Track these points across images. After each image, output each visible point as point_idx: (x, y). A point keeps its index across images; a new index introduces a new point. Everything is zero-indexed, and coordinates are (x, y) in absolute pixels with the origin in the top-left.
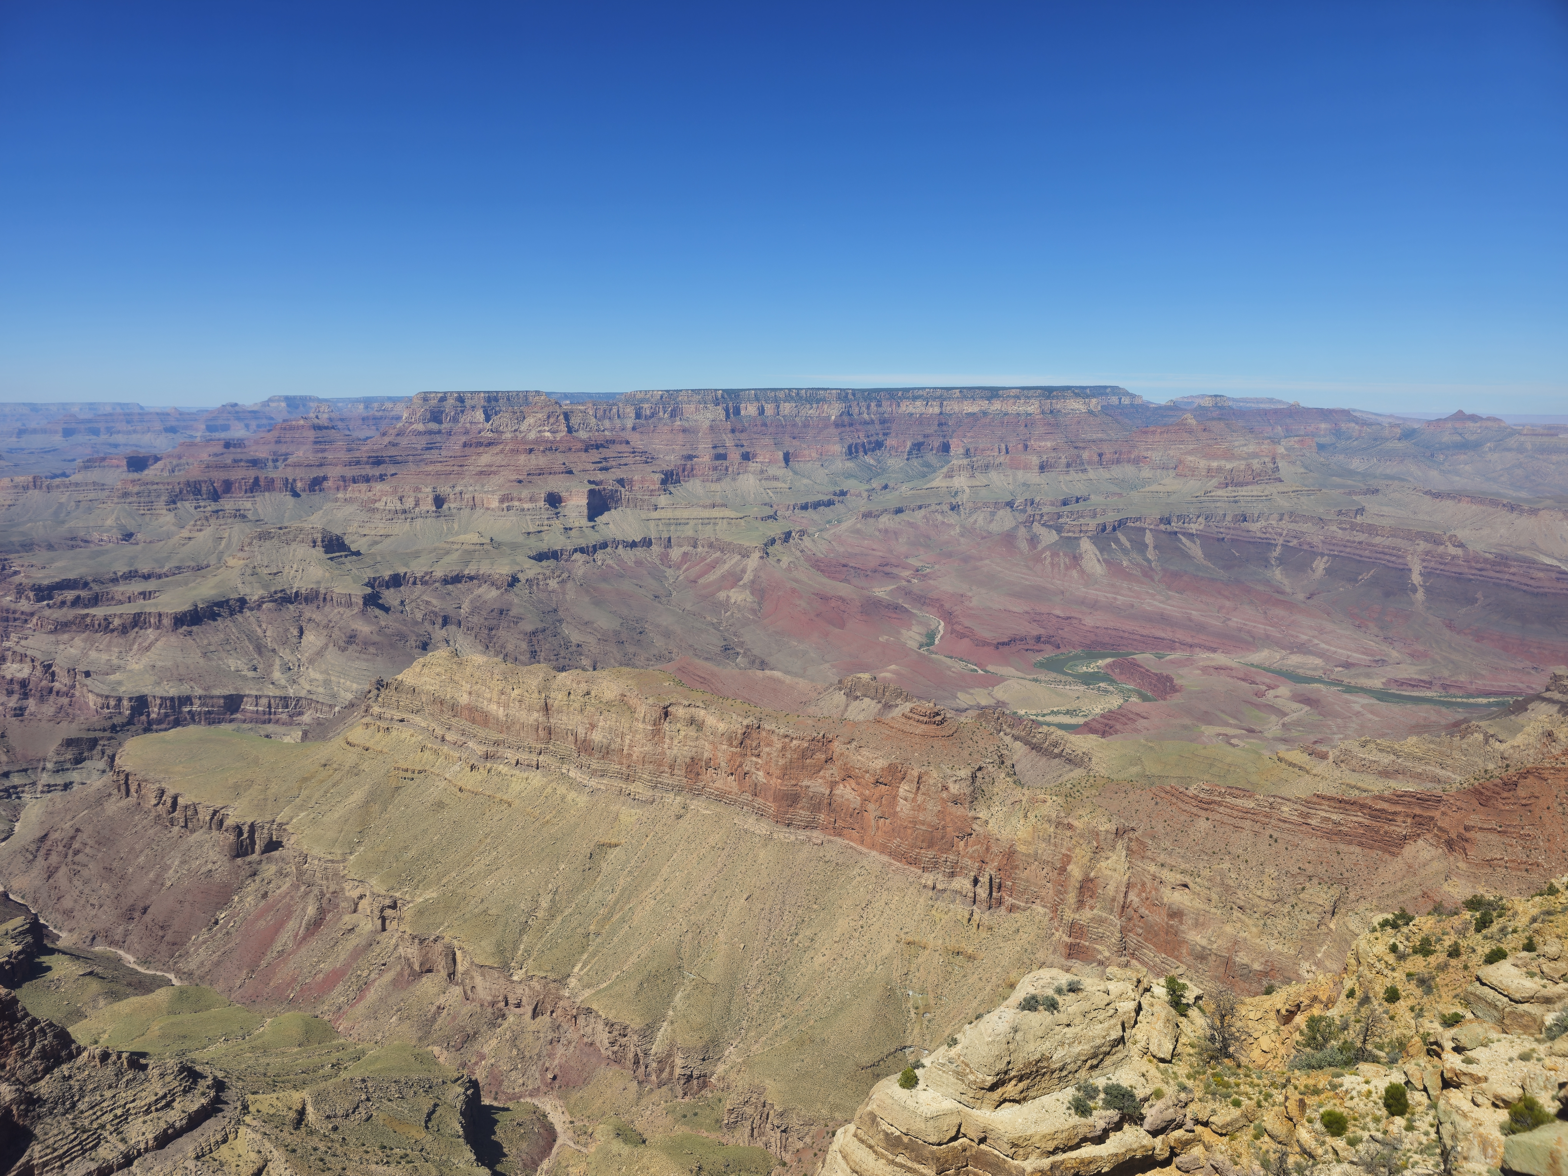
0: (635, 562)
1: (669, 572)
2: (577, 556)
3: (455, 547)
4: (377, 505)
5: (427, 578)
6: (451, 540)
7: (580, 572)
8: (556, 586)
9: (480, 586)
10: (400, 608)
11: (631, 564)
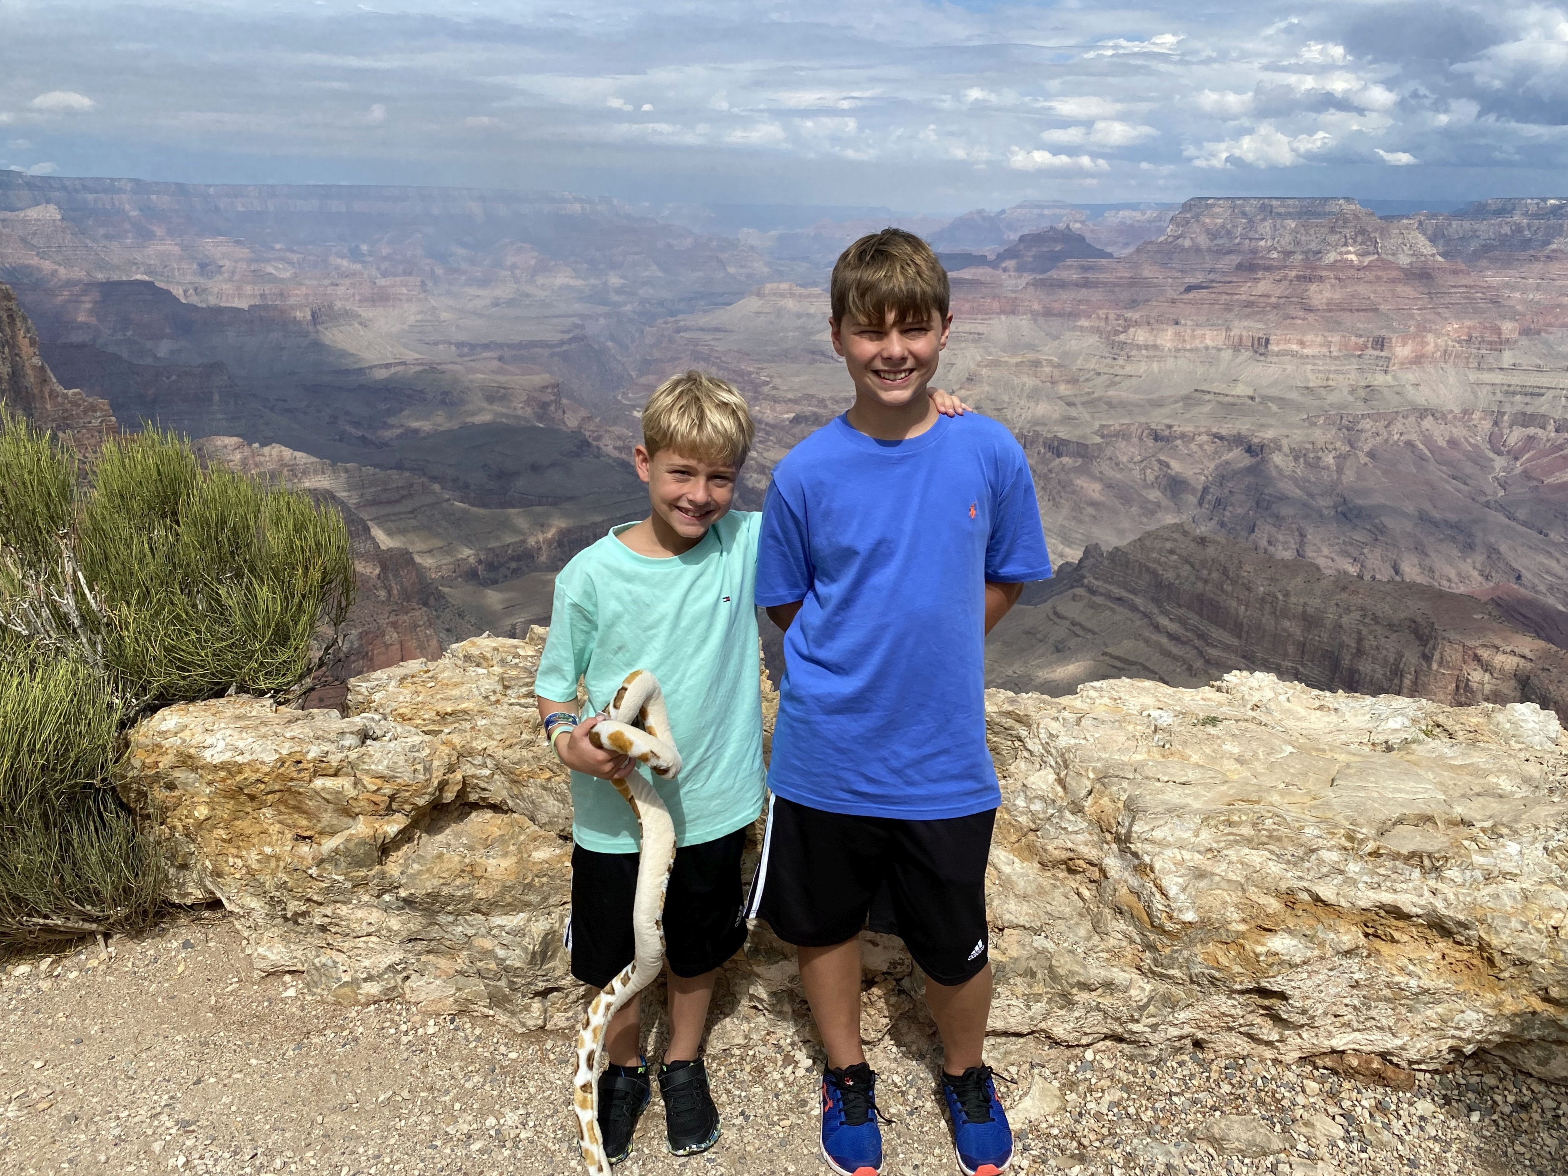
0: (1448, 442)
1: (1499, 462)
2: (1367, 424)
3: (1208, 397)
4: (1122, 337)
5: (1167, 433)
6: (1203, 388)
7: (1366, 448)
8: (1332, 461)
9: (1230, 450)
10: (1131, 466)
11: (1442, 443)
